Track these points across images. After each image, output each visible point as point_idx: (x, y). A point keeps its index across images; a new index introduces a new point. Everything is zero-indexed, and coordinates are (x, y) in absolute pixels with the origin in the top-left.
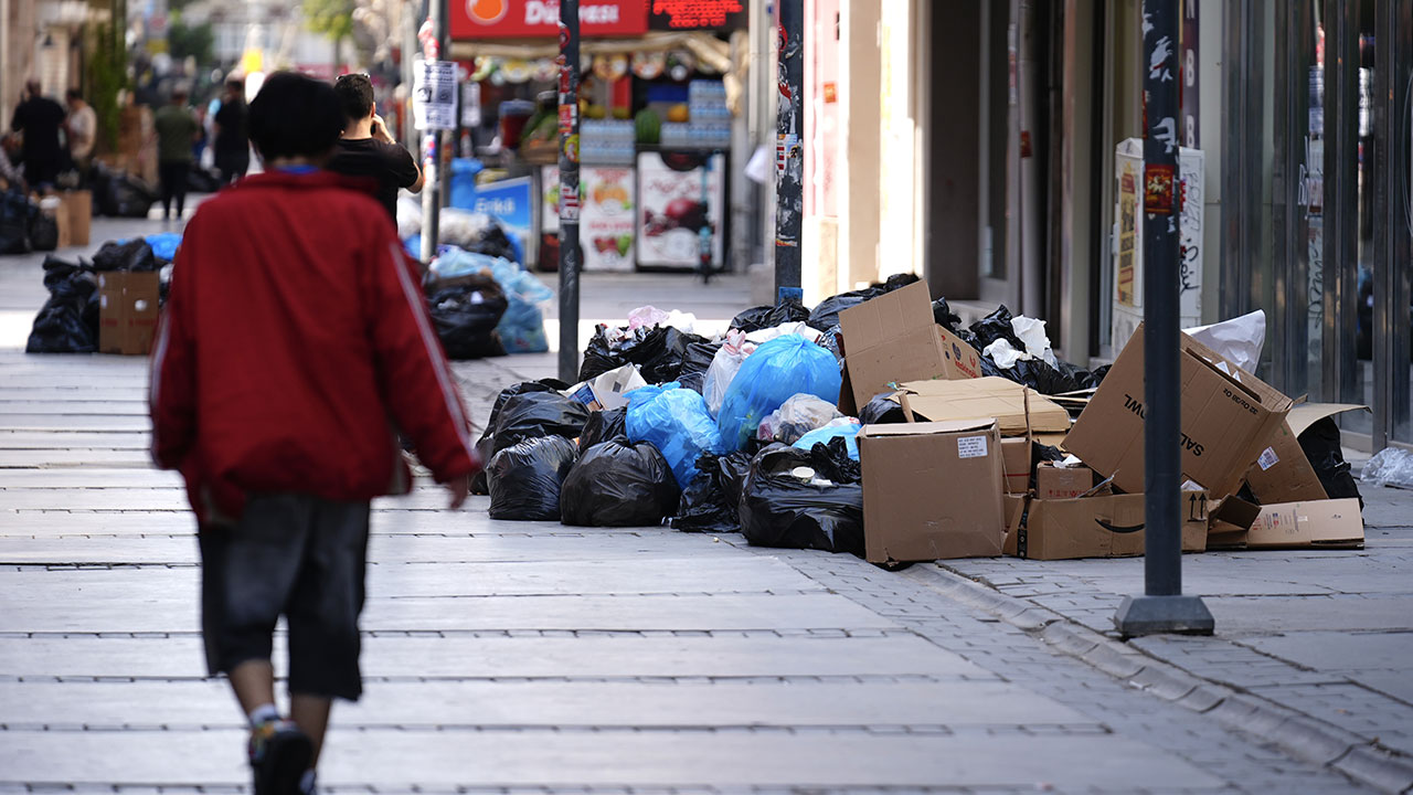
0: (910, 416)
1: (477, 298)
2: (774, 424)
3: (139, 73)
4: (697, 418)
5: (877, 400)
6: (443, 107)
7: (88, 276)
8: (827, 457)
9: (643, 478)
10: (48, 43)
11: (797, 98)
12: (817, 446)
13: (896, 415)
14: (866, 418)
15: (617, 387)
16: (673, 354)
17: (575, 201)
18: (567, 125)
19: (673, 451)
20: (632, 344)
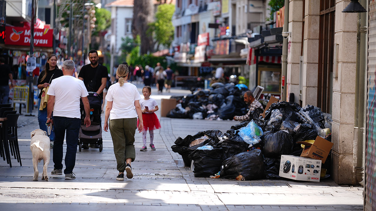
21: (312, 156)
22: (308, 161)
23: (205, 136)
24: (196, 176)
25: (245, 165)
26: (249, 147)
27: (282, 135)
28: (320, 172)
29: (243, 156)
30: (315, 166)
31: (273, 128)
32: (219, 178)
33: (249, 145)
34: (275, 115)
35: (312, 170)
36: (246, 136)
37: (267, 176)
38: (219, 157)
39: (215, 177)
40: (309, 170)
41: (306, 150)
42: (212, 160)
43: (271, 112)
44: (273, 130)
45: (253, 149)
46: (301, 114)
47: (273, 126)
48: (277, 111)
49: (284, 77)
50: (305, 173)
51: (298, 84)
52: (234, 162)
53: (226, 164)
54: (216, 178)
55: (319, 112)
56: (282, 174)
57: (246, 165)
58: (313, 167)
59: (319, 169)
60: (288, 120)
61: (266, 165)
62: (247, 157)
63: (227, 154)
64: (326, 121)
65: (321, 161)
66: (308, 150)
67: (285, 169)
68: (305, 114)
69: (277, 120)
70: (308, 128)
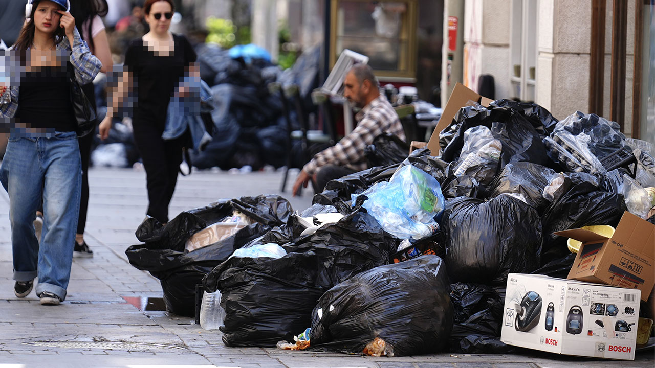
21: (606, 276)
22: (597, 294)
23: (236, 214)
24: (231, 343)
25: (393, 305)
26: (400, 248)
27: (506, 209)
28: (634, 328)
29: (384, 276)
30: (621, 309)
31: (474, 189)
32: (307, 349)
33: (398, 241)
34: (476, 145)
35: (610, 322)
36: (390, 214)
37: (462, 343)
38: (306, 279)
39: (295, 346)
40: (600, 323)
41: (587, 258)
42: (282, 290)
43: (462, 134)
44: (476, 192)
45: (414, 257)
46: (560, 142)
47: (474, 181)
48: (483, 132)
49: (454, 20)
50: (590, 332)
51: (507, 46)
52: (357, 298)
53: (331, 303)
54: (298, 349)
55: (615, 136)
56: (510, 335)
57: (398, 308)
58: (613, 312)
59: (633, 319)
60: (521, 161)
61: (458, 307)
62: (399, 279)
63: (331, 271)
64: (639, 166)
65: (637, 293)
66: (593, 256)
67: (522, 318)
68: (573, 143)
69: (484, 161)
70: (589, 187)
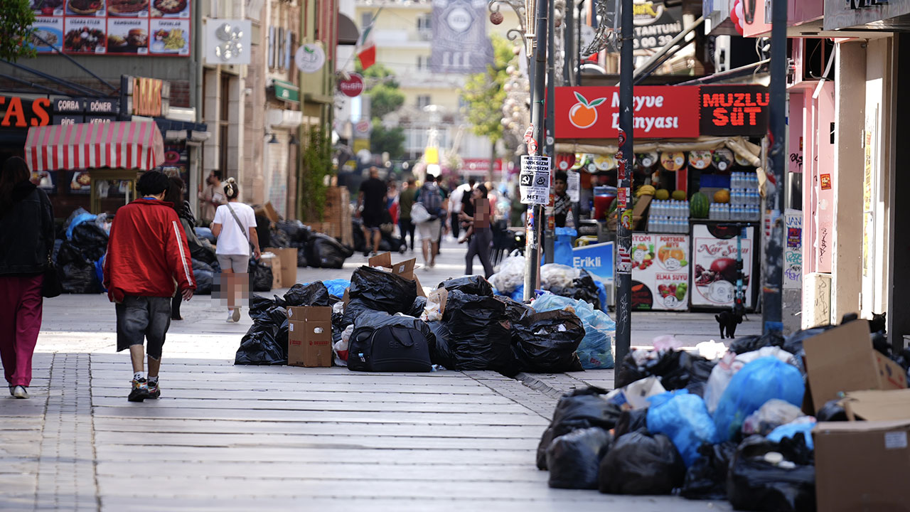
0: (850, 416)
1: (562, 328)
2: (754, 421)
3: (341, 163)
4: (699, 416)
5: (829, 405)
6: (540, 189)
7: (280, 308)
8: (792, 447)
9: (660, 459)
10: (273, 141)
11: (780, 184)
12: (784, 439)
13: (841, 416)
14: (821, 417)
15: (643, 393)
16: (685, 370)
17: (628, 258)
18: (623, 203)
19: (682, 440)
20: (655, 362)
